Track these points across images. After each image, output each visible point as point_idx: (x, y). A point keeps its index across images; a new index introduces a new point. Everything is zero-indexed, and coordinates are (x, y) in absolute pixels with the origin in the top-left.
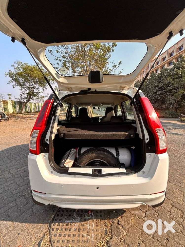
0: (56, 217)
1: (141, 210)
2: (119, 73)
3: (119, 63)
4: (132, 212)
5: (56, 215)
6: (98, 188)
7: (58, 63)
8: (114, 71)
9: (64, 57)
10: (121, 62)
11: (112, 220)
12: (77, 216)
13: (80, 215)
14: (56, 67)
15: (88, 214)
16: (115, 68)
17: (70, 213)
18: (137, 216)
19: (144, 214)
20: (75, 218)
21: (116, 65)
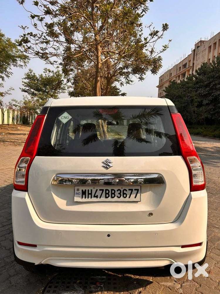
0: (48, 289)
1: (176, 281)
2: (164, 48)
3: (164, 26)
4: (161, 283)
5: (48, 287)
6: (109, 236)
7: (35, 25)
8: (152, 44)
9: (48, 12)
10: (166, 25)
11: (130, 292)
12: (79, 288)
13: (83, 286)
14: (32, 33)
15: (95, 286)
16: (156, 38)
17: (68, 285)
18: (168, 287)
19: (180, 285)
20: (76, 289)
21: (157, 32)
